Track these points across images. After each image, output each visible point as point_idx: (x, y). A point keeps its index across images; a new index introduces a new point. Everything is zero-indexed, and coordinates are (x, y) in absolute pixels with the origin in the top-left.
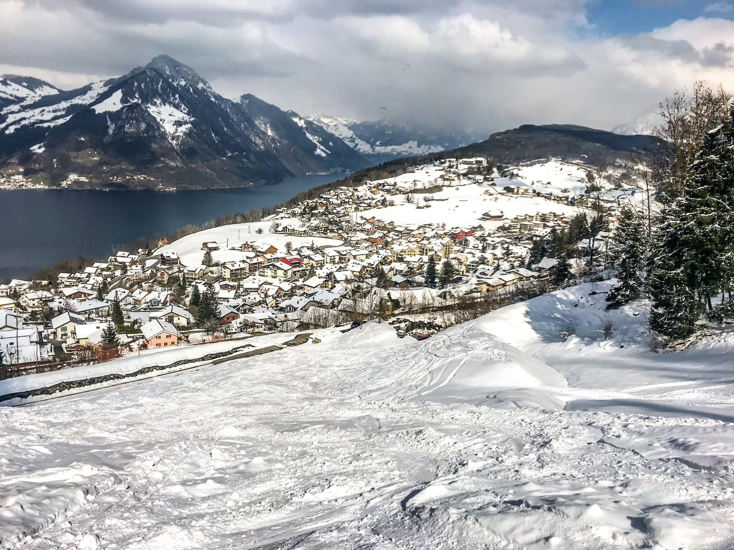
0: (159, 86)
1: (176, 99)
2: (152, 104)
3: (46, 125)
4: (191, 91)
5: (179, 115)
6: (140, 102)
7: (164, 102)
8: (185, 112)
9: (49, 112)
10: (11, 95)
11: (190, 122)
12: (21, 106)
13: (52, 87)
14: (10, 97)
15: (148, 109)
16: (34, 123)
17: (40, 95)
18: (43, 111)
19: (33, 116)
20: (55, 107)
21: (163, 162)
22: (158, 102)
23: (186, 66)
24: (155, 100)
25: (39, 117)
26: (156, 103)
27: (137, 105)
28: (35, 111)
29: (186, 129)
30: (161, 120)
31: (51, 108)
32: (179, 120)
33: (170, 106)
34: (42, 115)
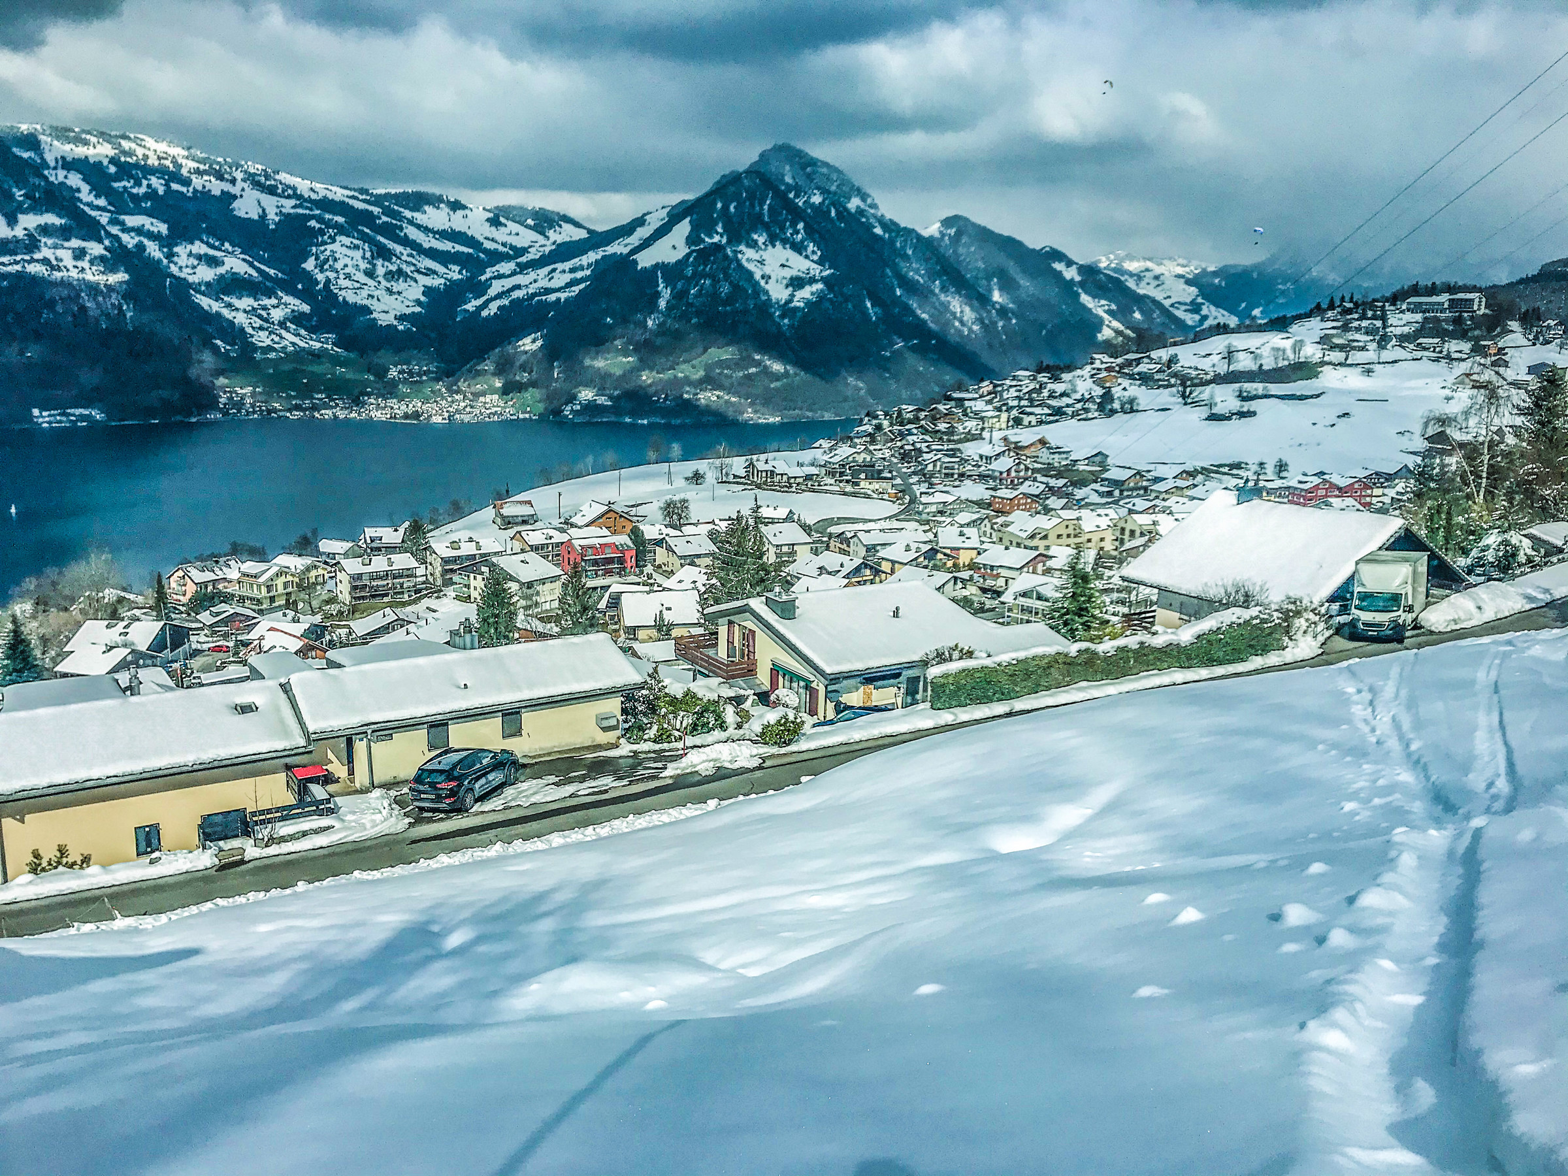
0: (766, 207)
1: (797, 232)
2: (748, 246)
3: (552, 297)
4: (833, 214)
5: (800, 265)
6: (724, 240)
7: (772, 240)
8: (815, 258)
9: (564, 271)
10: (504, 245)
11: (824, 280)
12: (518, 264)
13: (577, 225)
14: (501, 248)
15: (740, 256)
16: (534, 295)
17: (554, 243)
18: (554, 270)
19: (535, 281)
20: (575, 262)
21: (758, 364)
22: (761, 239)
23: (826, 165)
24: (755, 237)
25: (543, 283)
26: (756, 242)
27: (718, 247)
28: (539, 271)
29: (812, 294)
30: (763, 277)
31: (567, 265)
32: (801, 274)
33: (785, 248)
34: (550, 280)
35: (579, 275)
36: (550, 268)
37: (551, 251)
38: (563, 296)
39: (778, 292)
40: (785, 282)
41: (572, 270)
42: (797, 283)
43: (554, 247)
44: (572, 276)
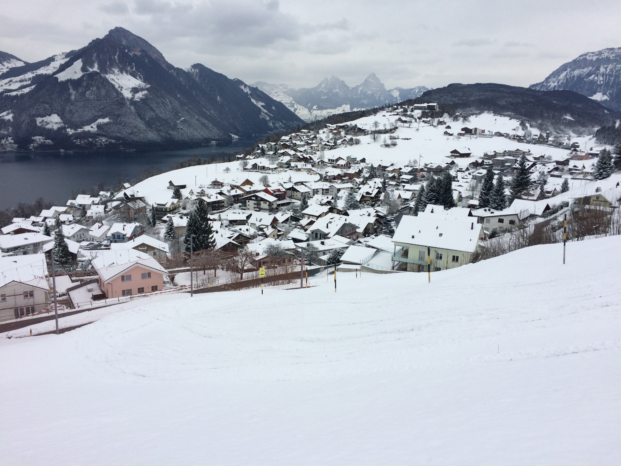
0: (116, 56)
1: (132, 68)
2: (111, 73)
3: (14, 94)
4: (147, 60)
5: (136, 82)
6: (99, 70)
7: (121, 71)
8: (142, 79)
9: (17, 82)
13: (18, 59)
15: (107, 77)
16: (3, 92)
17: (8, 68)
18: (11, 81)
19: (2, 86)
20: (22, 77)
22: (116, 71)
24: (113, 69)
25: (8, 87)
26: (114, 71)
27: (96, 73)
28: (3, 81)
29: (143, 95)
30: (119, 87)
31: (18, 78)
32: (136, 86)
33: (127, 74)
34: (9, 85)
35: (25, 83)
36: (9, 79)
37: (7, 72)
38: (19, 93)
39: (127, 94)
40: (130, 90)
41: (21, 81)
42: (135, 90)
43: (8, 70)
44: (22, 84)
